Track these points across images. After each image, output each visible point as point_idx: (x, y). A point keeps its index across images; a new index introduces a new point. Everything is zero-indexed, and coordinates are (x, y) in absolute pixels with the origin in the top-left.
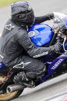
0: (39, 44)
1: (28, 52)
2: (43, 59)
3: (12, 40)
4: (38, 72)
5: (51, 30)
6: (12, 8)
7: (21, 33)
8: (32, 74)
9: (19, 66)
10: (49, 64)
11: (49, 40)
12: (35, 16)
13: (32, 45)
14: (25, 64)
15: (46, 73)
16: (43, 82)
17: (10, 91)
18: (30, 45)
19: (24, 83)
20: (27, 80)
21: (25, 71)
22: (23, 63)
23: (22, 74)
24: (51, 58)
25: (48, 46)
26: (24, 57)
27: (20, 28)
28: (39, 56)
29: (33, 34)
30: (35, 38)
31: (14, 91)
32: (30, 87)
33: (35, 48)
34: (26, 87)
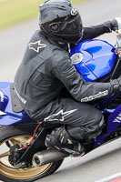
0: (91, 77)
1: (71, 91)
2: (99, 104)
3: (42, 70)
4: (90, 128)
5: (113, 50)
7: (59, 56)
9: (56, 117)
10: (110, 113)
11: (109, 68)
13: (79, 78)
14: (65, 113)
15: (104, 129)
16: (98, 146)
17: (38, 163)
18: (75, 78)
20: (70, 142)
21: (66, 126)
22: (62, 111)
23: (61, 132)
24: (113, 102)
25: (108, 81)
28: (91, 98)
29: (80, 58)
30: (83, 65)
32: (76, 155)
33: (83, 83)
34: (68, 154)
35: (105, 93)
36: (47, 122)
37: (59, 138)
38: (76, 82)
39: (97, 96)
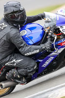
0: (31, 42)
1: (20, 50)
2: (34, 57)
3: (5, 38)
4: (29, 69)
5: (43, 29)
6: (5, 8)
8: (23, 71)
10: (40, 62)
11: (40, 38)
12: (27, 16)
13: (24, 43)
15: (37, 70)
16: (34, 79)
17: (2, 88)
18: (22, 43)
19: (16, 80)
20: (19, 77)
21: (17, 68)
22: (15, 60)
23: (14, 71)
24: (42, 56)
25: (39, 45)
26: (16, 55)
27: (12, 27)
28: (30, 53)
30: (26, 37)
31: (6, 87)
33: (26, 46)
35: (38, 51)
36: (7, 66)
37: (13, 74)
38: (22, 45)
39: (33, 53)
